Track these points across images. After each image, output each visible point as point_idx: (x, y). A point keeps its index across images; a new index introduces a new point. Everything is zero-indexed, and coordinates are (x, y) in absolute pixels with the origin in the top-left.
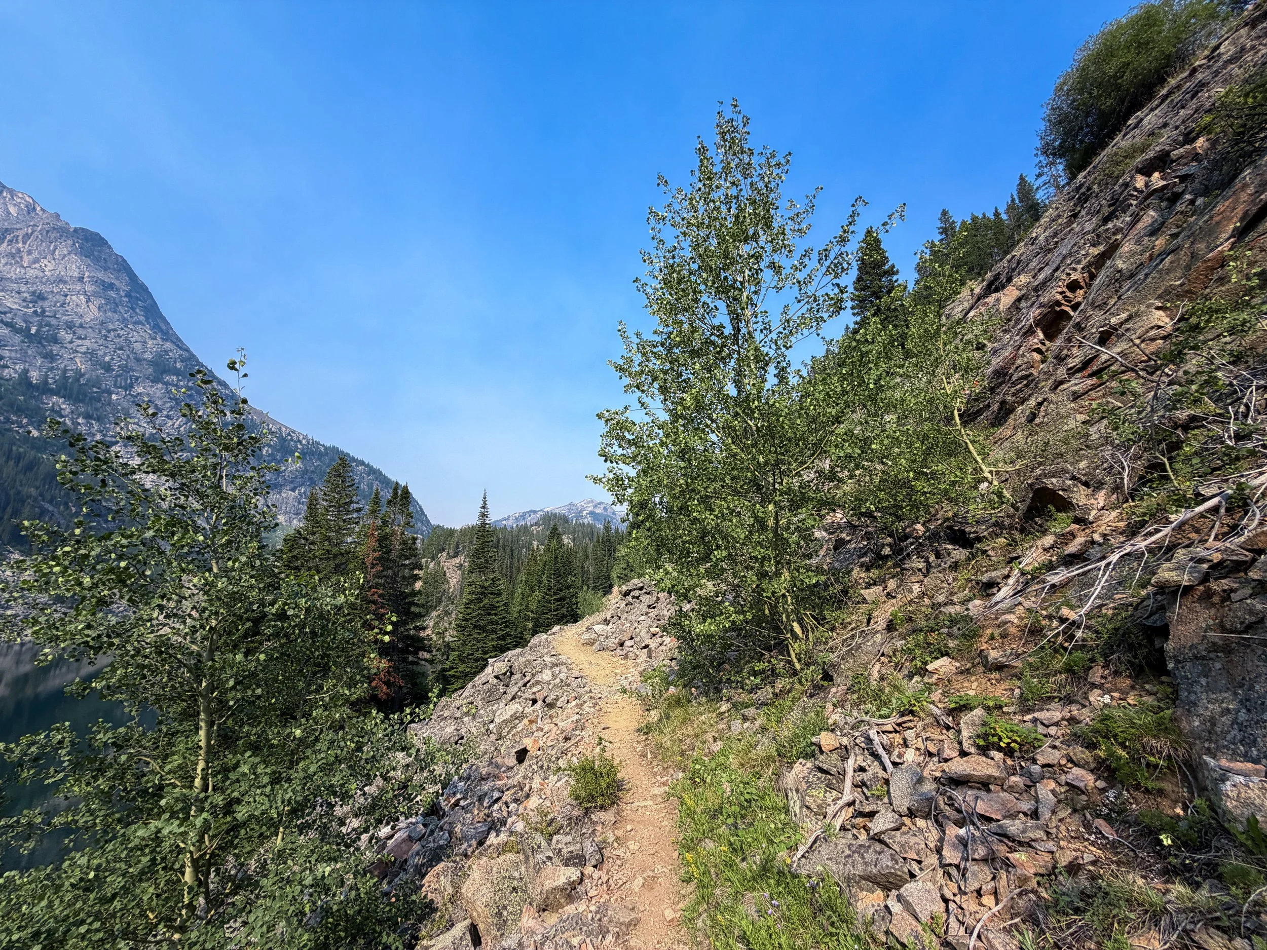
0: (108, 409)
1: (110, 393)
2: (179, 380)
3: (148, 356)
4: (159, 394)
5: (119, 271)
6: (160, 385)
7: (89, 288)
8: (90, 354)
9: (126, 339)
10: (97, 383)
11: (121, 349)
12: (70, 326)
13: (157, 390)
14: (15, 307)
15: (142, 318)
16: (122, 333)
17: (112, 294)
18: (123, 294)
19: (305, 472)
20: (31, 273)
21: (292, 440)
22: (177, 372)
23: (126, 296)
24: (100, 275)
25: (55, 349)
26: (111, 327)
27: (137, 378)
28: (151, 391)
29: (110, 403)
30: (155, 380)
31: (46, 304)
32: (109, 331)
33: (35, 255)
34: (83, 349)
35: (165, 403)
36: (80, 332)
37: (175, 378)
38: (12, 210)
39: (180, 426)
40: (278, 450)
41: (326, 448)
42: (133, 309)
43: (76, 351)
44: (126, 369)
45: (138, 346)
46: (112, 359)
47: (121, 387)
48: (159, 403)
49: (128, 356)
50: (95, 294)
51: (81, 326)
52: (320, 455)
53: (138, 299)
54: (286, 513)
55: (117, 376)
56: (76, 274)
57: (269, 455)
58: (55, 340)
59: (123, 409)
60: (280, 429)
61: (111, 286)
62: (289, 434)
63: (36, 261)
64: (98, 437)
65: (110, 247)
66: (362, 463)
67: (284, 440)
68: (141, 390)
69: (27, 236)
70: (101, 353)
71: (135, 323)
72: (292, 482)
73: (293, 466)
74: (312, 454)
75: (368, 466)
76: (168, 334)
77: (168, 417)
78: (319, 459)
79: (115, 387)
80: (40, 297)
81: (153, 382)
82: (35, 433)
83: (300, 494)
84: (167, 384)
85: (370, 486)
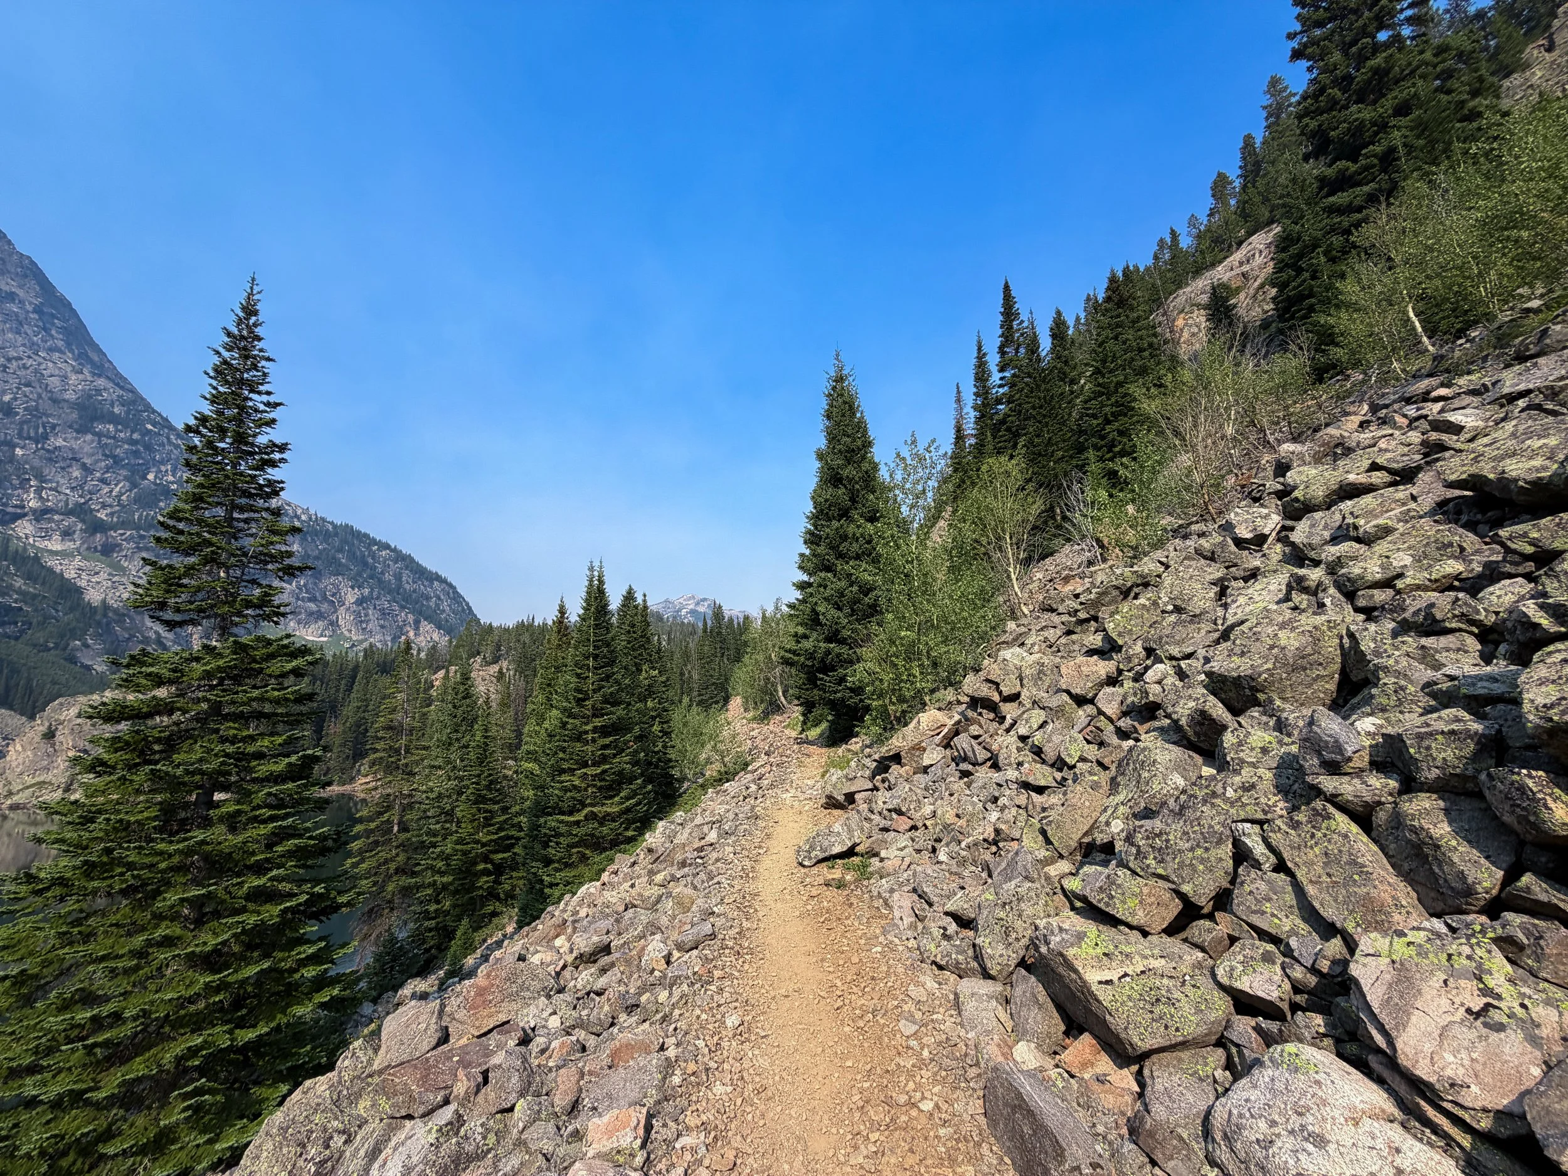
1: (14, 446)
2: (117, 431)
3: (70, 396)
5: (26, 276)
6: (89, 437)
9: (36, 371)
11: (28, 384)
13: (85, 444)
15: (60, 343)
18: (29, 308)
22: (114, 419)
23: (35, 311)
27: (54, 427)
28: (76, 445)
30: (82, 430)
32: (9, 360)
35: (97, 461)
37: (111, 427)
39: (121, 494)
41: (335, 526)
44: (35, 412)
45: (54, 382)
46: (15, 399)
47: (29, 438)
48: (88, 461)
49: (40, 396)
52: (327, 536)
53: (53, 316)
55: (22, 423)
59: (32, 468)
65: (9, 242)
66: (387, 546)
68: (60, 442)
71: (51, 350)
74: (316, 533)
75: (395, 550)
76: (102, 366)
77: (103, 481)
78: (325, 540)
79: (20, 437)
81: (78, 432)
83: (299, 587)
84: (99, 435)
85: (398, 577)
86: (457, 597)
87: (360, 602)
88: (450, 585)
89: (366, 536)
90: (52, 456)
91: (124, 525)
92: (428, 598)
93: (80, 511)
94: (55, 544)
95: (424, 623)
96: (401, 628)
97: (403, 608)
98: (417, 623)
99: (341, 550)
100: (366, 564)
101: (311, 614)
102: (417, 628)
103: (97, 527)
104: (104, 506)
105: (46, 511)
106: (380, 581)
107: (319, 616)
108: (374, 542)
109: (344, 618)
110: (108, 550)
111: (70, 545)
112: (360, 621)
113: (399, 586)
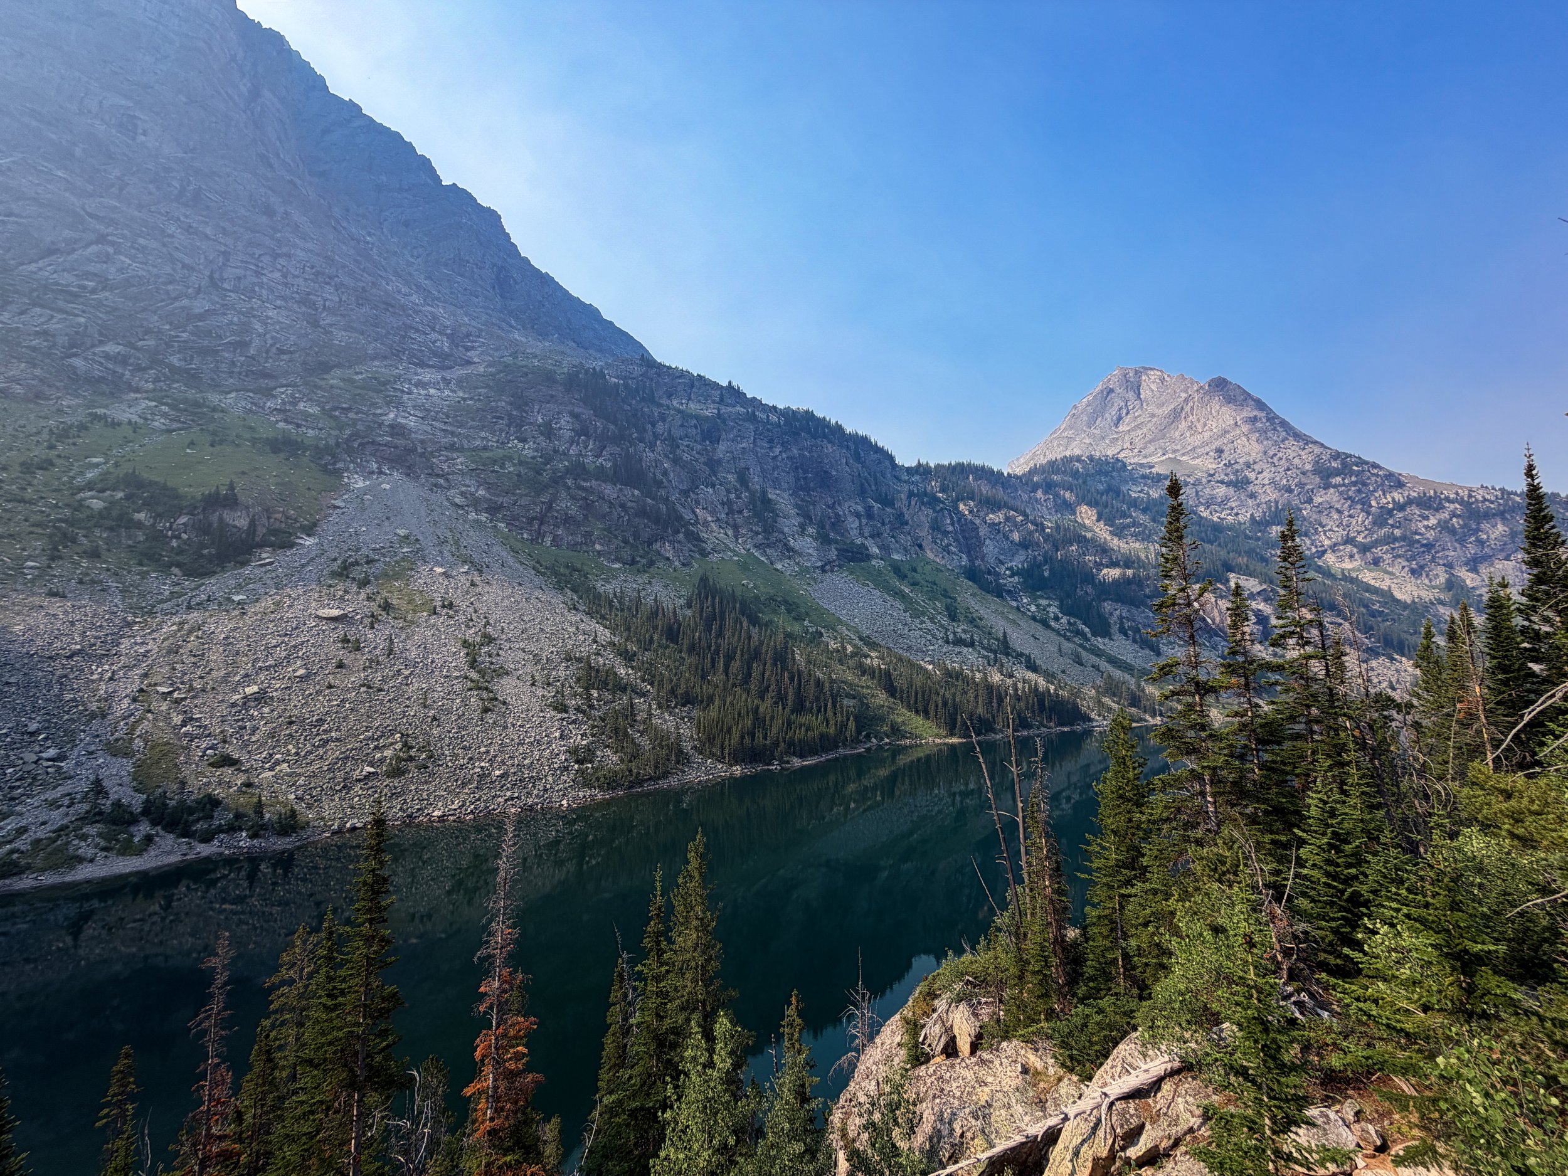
0: (1306, 523)
4: (1335, 499)
7: (1245, 428)
8: (1273, 482)
10: (1289, 506)
12: (1248, 465)
14: (1215, 466)
16: (1280, 455)
17: (1259, 425)
20: (1207, 435)
21: (1477, 500)
24: (1245, 414)
25: (1251, 488)
26: (1271, 453)
29: (1305, 519)
31: (1226, 454)
33: (1202, 420)
34: (1266, 482)
36: (1257, 467)
38: (1154, 387)
40: (1470, 518)
42: (1275, 429)
43: (1264, 485)
50: (1251, 431)
51: (1255, 463)
56: (1232, 422)
57: (1462, 527)
58: (1249, 482)
60: (1457, 493)
61: (1254, 420)
62: (1470, 496)
63: (1205, 425)
64: (1314, 550)
67: (1469, 503)
69: (1192, 408)
70: (1278, 479)
72: (1502, 550)
80: (1220, 451)
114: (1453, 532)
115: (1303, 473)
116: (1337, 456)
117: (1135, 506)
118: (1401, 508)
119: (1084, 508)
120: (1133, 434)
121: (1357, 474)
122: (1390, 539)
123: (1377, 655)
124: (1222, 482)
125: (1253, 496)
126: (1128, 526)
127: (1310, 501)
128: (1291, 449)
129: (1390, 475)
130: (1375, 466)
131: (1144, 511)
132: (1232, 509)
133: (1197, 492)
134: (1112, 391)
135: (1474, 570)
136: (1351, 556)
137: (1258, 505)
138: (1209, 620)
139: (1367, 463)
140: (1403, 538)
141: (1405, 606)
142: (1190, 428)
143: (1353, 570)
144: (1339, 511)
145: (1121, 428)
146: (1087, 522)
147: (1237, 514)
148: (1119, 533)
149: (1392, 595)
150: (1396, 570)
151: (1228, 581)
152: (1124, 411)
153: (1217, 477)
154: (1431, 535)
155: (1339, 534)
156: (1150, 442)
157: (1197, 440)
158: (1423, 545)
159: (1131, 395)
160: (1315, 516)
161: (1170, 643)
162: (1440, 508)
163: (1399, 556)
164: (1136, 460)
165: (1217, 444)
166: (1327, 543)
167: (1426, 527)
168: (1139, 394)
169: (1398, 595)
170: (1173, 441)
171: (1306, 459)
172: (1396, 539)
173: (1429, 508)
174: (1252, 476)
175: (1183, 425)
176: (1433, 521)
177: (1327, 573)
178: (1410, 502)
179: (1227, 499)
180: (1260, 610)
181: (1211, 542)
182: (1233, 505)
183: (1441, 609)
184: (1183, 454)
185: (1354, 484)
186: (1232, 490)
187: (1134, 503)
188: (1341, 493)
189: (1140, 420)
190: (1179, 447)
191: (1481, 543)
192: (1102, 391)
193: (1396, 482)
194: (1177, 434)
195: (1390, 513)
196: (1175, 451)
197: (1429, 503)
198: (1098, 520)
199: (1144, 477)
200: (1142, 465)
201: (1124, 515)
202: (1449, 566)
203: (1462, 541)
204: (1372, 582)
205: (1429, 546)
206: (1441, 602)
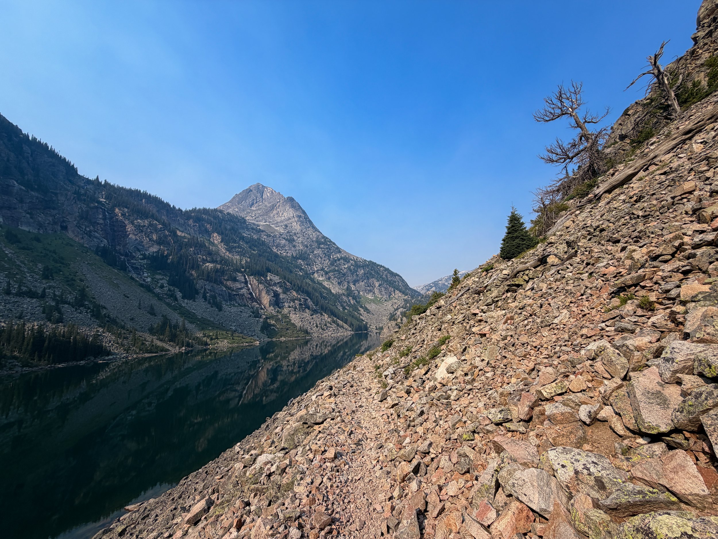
0: (311, 261)
1: (309, 255)
3: (314, 239)
4: (320, 253)
5: (299, 209)
7: (296, 219)
8: (302, 242)
9: (308, 235)
10: (306, 253)
11: (308, 239)
12: (295, 234)
13: (320, 251)
14: (283, 232)
15: (309, 226)
16: (306, 232)
17: (301, 219)
19: (365, 274)
20: (283, 218)
21: (358, 261)
22: (322, 243)
23: (303, 218)
24: (297, 214)
25: (294, 243)
26: (304, 231)
27: (314, 248)
28: (318, 252)
29: (310, 259)
31: (288, 228)
32: (304, 233)
33: (282, 212)
35: (322, 255)
36: (298, 235)
37: (323, 246)
38: (268, 194)
40: (355, 267)
41: (368, 262)
42: (306, 222)
43: (299, 243)
44: (311, 245)
45: (311, 236)
46: (307, 243)
50: (298, 221)
52: (368, 266)
53: (306, 218)
54: (363, 291)
55: (310, 249)
56: (292, 215)
57: (353, 269)
58: (294, 240)
60: (354, 258)
61: (300, 217)
62: (357, 259)
63: (283, 214)
64: (311, 271)
66: (381, 266)
67: (356, 262)
68: (316, 252)
69: (279, 206)
70: (304, 241)
71: (308, 228)
73: (361, 272)
74: (365, 265)
75: (384, 267)
76: (316, 230)
77: (324, 260)
79: (310, 253)
80: (286, 226)
81: (318, 248)
82: (301, 274)
83: (365, 283)
84: (321, 248)
85: (386, 276)
86: (403, 281)
87: (379, 286)
88: (401, 277)
89: (376, 263)
90: (315, 256)
91: (330, 271)
92: (395, 282)
93: (322, 269)
94: (321, 279)
95: (396, 291)
96: (390, 293)
97: (390, 286)
98: (394, 291)
99: (372, 270)
100: (378, 273)
101: (369, 291)
102: (394, 293)
103: (327, 273)
104: (326, 267)
105: (318, 270)
106: (383, 278)
107: (370, 291)
108: (378, 265)
109: (376, 291)
110: (329, 278)
111: (323, 278)
112: (380, 292)
113: (387, 279)
114: (351, 271)
115: (312, 241)
116: (324, 237)
117: (243, 240)
118: (339, 260)
119: (215, 235)
120: (256, 212)
121: (329, 245)
122: (334, 271)
123: (317, 313)
124: (284, 238)
125: (294, 246)
126: (236, 247)
127: (313, 252)
128: (310, 231)
129: (338, 248)
130: (334, 244)
131: (247, 243)
132: (286, 250)
133: (274, 240)
134: (251, 191)
135: (354, 284)
136: (322, 275)
137: (296, 251)
138: (254, 294)
139: (332, 242)
140: (338, 271)
141: (333, 295)
142: (277, 214)
143: (322, 281)
144: (321, 258)
145: (252, 208)
146: (216, 242)
147: (287, 253)
148: (230, 250)
149: (330, 291)
150: (334, 282)
151: (267, 276)
152: (255, 201)
153: (283, 236)
154: (345, 271)
155: (320, 266)
156: (261, 216)
157: (279, 219)
158: (343, 274)
159: (259, 195)
160: (313, 258)
161: (231, 304)
162: (349, 262)
163: (335, 277)
164: (253, 222)
165: (286, 223)
166: (316, 269)
167: (344, 268)
168: (262, 196)
169: (333, 291)
170: (270, 217)
171: (314, 236)
172: (336, 271)
173: (346, 261)
174: (296, 238)
175: (275, 212)
176: (346, 266)
177: (313, 280)
178: (341, 258)
179: (284, 246)
180: (276, 291)
181: (272, 262)
182: (287, 248)
183: (343, 297)
184: (273, 224)
185: (327, 248)
186: (287, 242)
187: (243, 238)
188: (323, 251)
189: (260, 207)
190: (271, 221)
191: (357, 275)
192: (247, 190)
193: (339, 251)
194: (272, 215)
195: (336, 261)
196: (270, 222)
197: (346, 259)
198: (221, 242)
199: (253, 229)
200: (254, 224)
201: (235, 242)
202: (348, 282)
203: (352, 274)
204: (326, 286)
205: (344, 275)
206: (344, 294)
